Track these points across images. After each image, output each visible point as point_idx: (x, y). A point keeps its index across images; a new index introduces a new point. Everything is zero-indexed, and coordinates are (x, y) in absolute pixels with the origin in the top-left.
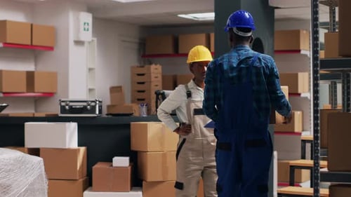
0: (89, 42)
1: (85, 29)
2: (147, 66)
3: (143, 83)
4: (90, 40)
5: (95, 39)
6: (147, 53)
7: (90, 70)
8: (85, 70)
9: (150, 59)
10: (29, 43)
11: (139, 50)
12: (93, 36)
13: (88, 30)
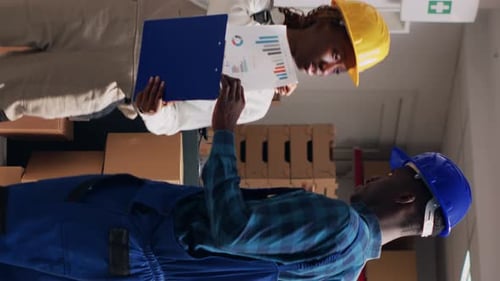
0: (398, 14)
2: (332, 166)
3: (288, 158)
4: (404, 17)
5: (406, 30)
6: (366, 164)
9: (352, 174)
11: (376, 144)
12: (416, 26)
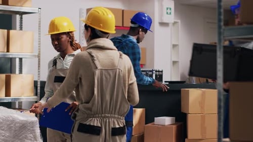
0: (173, 24)
1: (167, 13)
5: (179, 21)
7: (174, 46)
8: (170, 47)
10: (121, 25)
13: (170, 13)
